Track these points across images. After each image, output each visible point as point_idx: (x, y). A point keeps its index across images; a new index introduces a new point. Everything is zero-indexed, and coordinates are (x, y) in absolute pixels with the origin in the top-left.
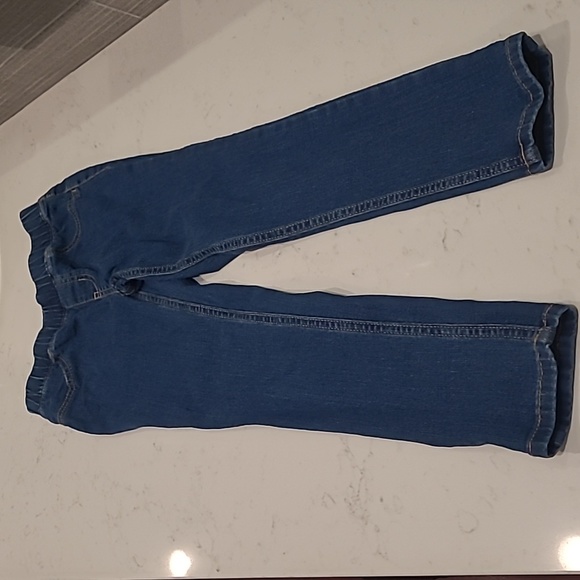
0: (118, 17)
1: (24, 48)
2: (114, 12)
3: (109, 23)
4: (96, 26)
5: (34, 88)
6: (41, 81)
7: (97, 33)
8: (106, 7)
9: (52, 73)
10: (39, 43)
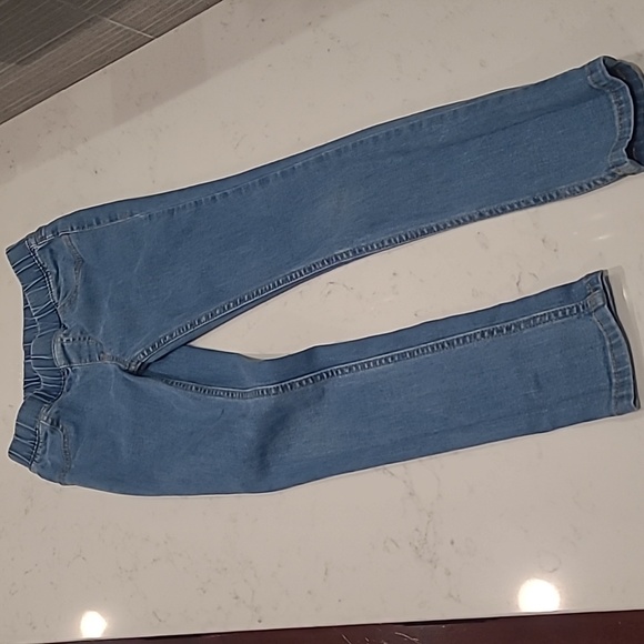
0: (130, 35)
1: (18, 63)
2: (126, 31)
3: (118, 41)
4: (103, 44)
5: (17, 105)
6: (27, 99)
7: (102, 51)
8: (119, 25)
9: (41, 91)
10: (35, 59)
